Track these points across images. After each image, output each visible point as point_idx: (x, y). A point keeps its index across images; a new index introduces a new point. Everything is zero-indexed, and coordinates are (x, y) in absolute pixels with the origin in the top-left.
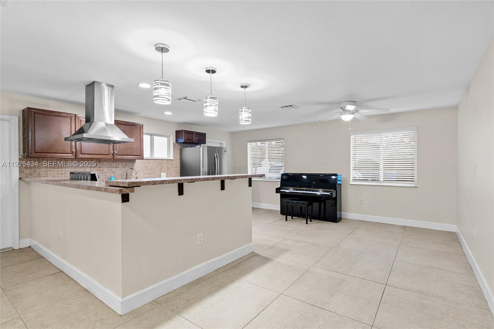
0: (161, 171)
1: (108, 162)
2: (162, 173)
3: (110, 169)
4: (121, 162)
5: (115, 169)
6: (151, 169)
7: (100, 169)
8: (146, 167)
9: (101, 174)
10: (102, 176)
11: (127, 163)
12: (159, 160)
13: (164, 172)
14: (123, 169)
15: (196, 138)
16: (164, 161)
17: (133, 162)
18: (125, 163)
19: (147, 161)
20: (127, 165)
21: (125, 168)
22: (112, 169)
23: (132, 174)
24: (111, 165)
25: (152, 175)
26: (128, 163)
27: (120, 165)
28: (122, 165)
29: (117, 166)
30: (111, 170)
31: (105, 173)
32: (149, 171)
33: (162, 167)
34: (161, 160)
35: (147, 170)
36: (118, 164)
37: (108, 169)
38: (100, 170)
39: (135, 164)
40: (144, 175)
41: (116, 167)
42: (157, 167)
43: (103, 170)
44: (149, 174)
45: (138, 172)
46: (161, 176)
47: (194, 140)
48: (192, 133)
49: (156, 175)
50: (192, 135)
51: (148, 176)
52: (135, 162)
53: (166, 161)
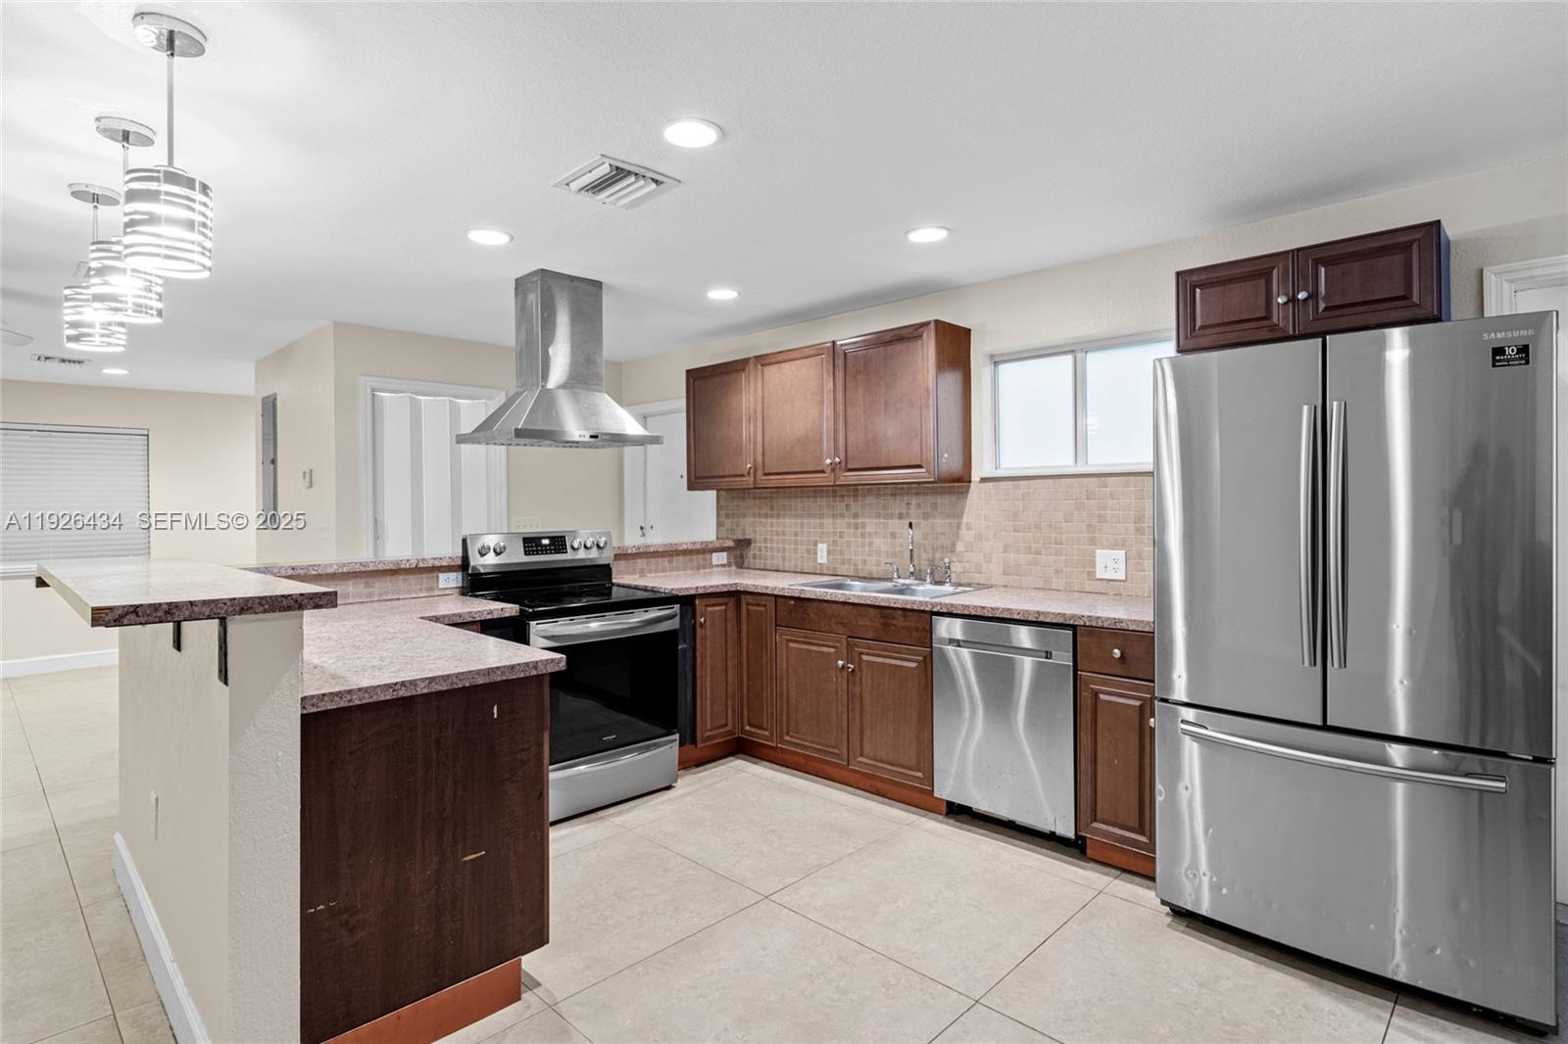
0: (1093, 542)
1: (878, 495)
2: (1098, 552)
3: (882, 521)
4: (917, 494)
6: (1038, 527)
7: (856, 521)
8: (1015, 516)
9: (860, 540)
11: (938, 497)
12: (1085, 480)
13: (1114, 546)
14: (921, 521)
15: (1293, 300)
16: (1110, 480)
17: (958, 493)
18: (931, 499)
19: (1020, 487)
20: (934, 509)
21: (931, 521)
22: (890, 521)
23: (954, 545)
24: (885, 507)
27: (913, 507)
28: (919, 506)
29: (904, 511)
30: (885, 526)
31: (870, 534)
32: (1030, 535)
33: (1101, 518)
34: (1096, 480)
35: (1016, 530)
37: (878, 521)
38: (856, 526)
40: (1004, 552)
41: (901, 517)
42: (1068, 518)
43: (864, 525)
44: (1029, 550)
45: (979, 537)
46: (1093, 564)
47: (1275, 320)
48: (1256, 271)
49: (1064, 558)
50: (1262, 281)
51: (1023, 558)
52: (968, 492)
53: (1126, 485)
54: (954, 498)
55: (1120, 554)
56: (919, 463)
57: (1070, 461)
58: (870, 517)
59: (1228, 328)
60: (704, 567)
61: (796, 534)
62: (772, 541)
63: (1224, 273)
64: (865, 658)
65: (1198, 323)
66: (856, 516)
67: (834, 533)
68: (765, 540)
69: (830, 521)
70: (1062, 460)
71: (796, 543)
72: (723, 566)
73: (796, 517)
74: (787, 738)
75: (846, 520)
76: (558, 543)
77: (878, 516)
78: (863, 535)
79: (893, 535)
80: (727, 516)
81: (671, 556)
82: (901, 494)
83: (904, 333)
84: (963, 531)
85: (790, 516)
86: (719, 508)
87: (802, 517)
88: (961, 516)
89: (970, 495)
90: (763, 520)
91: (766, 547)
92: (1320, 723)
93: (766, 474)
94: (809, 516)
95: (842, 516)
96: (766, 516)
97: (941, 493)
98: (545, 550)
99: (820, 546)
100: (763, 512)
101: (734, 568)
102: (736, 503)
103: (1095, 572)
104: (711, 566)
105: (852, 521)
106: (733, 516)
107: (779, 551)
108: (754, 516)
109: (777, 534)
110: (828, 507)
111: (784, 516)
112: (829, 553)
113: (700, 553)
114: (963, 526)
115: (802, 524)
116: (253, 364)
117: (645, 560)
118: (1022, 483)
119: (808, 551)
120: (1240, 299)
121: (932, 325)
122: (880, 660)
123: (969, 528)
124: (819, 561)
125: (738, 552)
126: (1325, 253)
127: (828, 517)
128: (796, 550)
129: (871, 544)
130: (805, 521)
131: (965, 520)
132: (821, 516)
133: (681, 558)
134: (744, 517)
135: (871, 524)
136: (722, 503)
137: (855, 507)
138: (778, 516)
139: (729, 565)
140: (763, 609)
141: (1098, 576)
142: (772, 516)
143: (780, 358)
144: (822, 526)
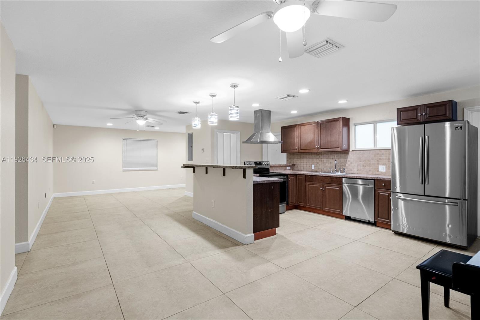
0: (378, 164)
1: (327, 154)
2: (379, 166)
3: (328, 160)
4: (337, 154)
5: (331, 160)
6: (365, 161)
8: (360, 158)
9: (322, 164)
10: (323, 165)
12: (376, 151)
13: (383, 165)
14: (338, 159)
16: (382, 151)
17: (346, 154)
18: (340, 155)
19: (361, 152)
20: (341, 157)
21: (340, 160)
23: (345, 165)
24: (329, 157)
25: (366, 167)
26: (342, 155)
27: (335, 156)
28: (337, 156)
29: (334, 158)
31: (325, 163)
32: (364, 163)
33: (380, 159)
34: (379, 151)
35: (361, 162)
36: (334, 156)
37: (327, 160)
38: (322, 161)
39: (349, 155)
40: (357, 166)
41: (332, 159)
42: (372, 159)
43: (323, 161)
44: (363, 166)
45: (351, 163)
46: (378, 168)
47: (418, 119)
48: (414, 109)
49: (371, 167)
50: (415, 111)
51: (362, 167)
52: (349, 153)
53: (386, 152)
54: (345, 155)
55: (385, 166)
56: (338, 147)
57: (373, 147)
58: (325, 159)
59: (408, 120)
60: (286, 170)
61: (306, 163)
62: (300, 164)
63: (407, 109)
64: (327, 187)
65: (402, 119)
66: (321, 159)
67: (316, 162)
68: (299, 164)
69: (315, 160)
70: (371, 147)
71: (307, 165)
72: (289, 170)
73: (307, 159)
74: (308, 205)
75: (319, 160)
76: (260, 163)
77: (327, 159)
78: (323, 163)
79: (331, 163)
80: (289, 159)
81: (279, 167)
82: (333, 154)
83: (334, 120)
84: (348, 162)
85: (305, 159)
86: (287, 157)
87: (308, 159)
88: (347, 158)
89: (349, 154)
90: (298, 160)
91: (299, 166)
92: (423, 195)
93: (301, 150)
94: (310, 159)
95: (318, 159)
96: (299, 159)
97: (342, 154)
98: (258, 165)
99: (312, 165)
100: (298, 158)
101: (291, 170)
102: (291, 156)
103: (378, 170)
104: (287, 170)
105: (320, 160)
106: (291, 159)
107: (302, 167)
108: (296, 159)
109: (302, 163)
110: (315, 157)
111: (304, 159)
112: (315, 167)
113: (285, 167)
114: (348, 161)
115: (308, 161)
116: (185, 127)
117: (274, 168)
118: (361, 151)
119: (310, 167)
120: (411, 114)
121: (342, 118)
122: (330, 188)
123: (349, 161)
124: (312, 168)
125: (292, 167)
126: (429, 106)
127: (315, 159)
128: (306, 166)
129: (325, 165)
130: (309, 160)
131: (348, 159)
132: (313, 159)
133: (281, 168)
134: (294, 159)
135: (325, 160)
136: (288, 156)
137: (321, 157)
138: (302, 159)
139: (290, 170)
140: (302, 178)
141: (379, 171)
142: (300, 159)
143: (305, 124)
144: (313, 161)
